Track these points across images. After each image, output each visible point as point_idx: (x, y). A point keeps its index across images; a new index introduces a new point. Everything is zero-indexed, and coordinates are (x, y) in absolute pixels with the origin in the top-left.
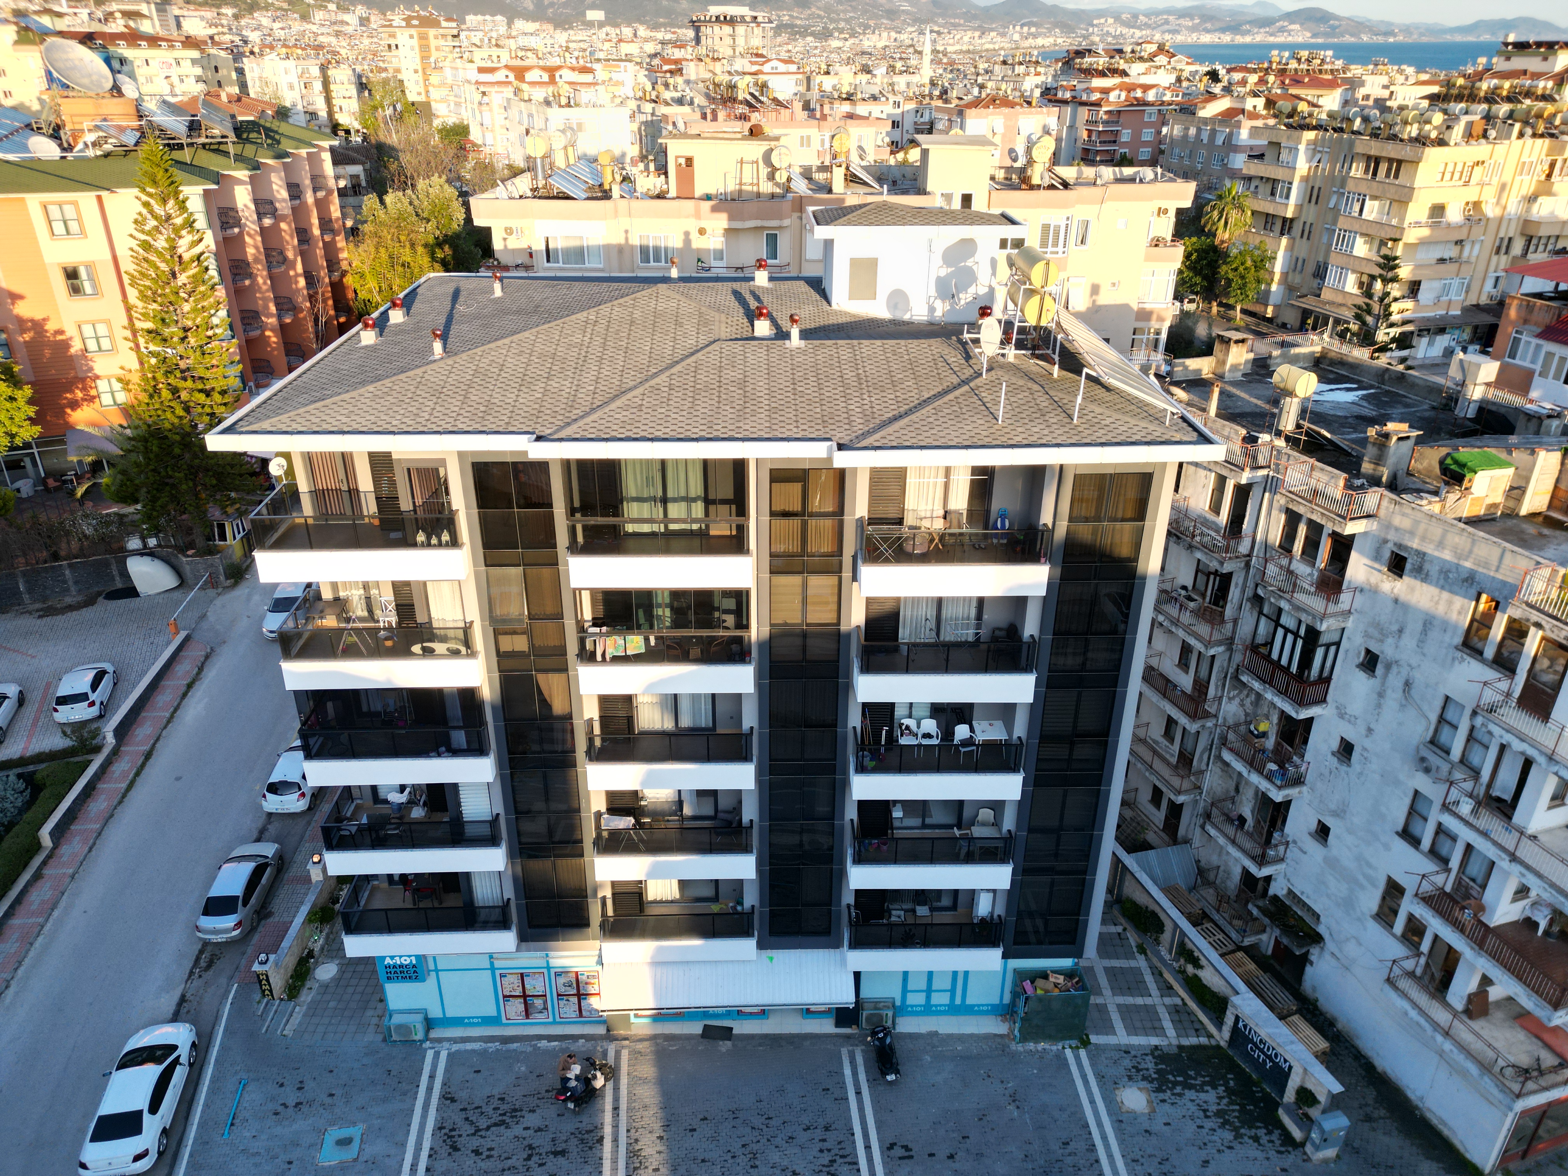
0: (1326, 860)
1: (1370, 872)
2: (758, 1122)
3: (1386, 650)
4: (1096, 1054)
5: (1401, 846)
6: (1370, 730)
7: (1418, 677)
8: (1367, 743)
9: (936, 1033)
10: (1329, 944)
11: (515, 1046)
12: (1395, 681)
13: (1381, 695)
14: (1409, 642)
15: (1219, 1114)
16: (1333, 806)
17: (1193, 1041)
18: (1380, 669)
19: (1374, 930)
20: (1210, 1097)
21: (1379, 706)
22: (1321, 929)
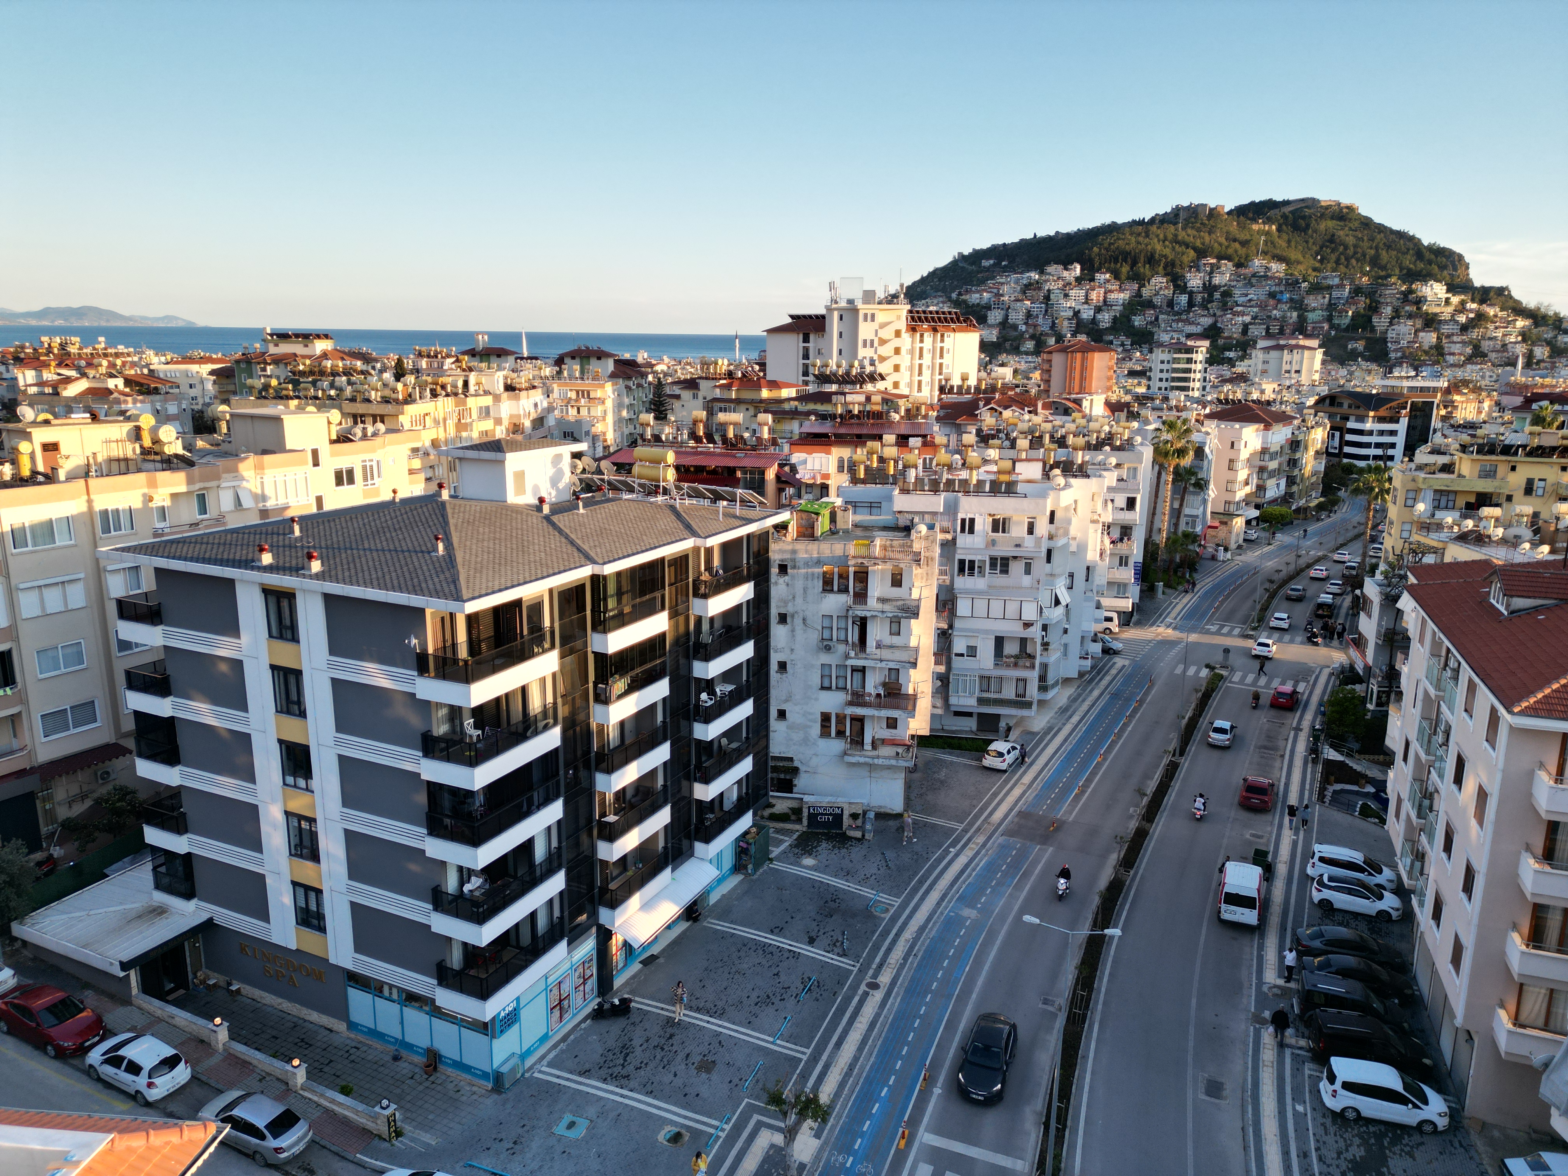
0: (788, 727)
1: (811, 717)
2: (720, 964)
3: (789, 609)
4: (778, 858)
5: (825, 693)
6: (792, 650)
7: (808, 614)
8: (793, 657)
9: (723, 896)
10: (802, 768)
11: (572, 1037)
12: (798, 621)
13: (793, 631)
14: (799, 600)
15: (834, 847)
16: (784, 698)
17: (795, 836)
18: (789, 620)
19: (823, 743)
20: (824, 845)
21: (793, 636)
22: (796, 764)
